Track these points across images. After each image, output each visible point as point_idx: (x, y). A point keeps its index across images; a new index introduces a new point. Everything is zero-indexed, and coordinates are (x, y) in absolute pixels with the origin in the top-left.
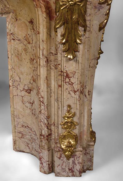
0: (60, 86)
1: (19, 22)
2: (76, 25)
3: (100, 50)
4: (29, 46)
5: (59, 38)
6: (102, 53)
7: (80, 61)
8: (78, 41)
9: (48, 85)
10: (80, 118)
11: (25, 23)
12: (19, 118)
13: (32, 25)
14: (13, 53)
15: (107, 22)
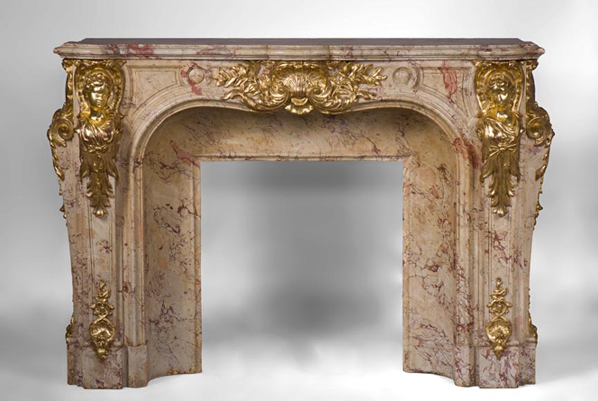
0: (487, 252)
1: (423, 168)
2: (508, 173)
3: (539, 204)
4: (438, 202)
5: (487, 189)
6: (542, 208)
7: (513, 218)
8: (510, 193)
9: (471, 253)
10: (514, 297)
11: (431, 169)
12: (417, 313)
13: (443, 173)
14: (411, 211)
15: (546, 168)
